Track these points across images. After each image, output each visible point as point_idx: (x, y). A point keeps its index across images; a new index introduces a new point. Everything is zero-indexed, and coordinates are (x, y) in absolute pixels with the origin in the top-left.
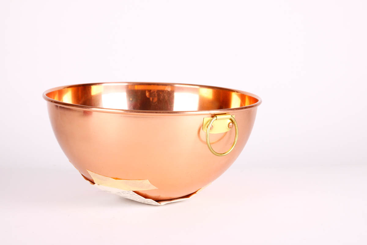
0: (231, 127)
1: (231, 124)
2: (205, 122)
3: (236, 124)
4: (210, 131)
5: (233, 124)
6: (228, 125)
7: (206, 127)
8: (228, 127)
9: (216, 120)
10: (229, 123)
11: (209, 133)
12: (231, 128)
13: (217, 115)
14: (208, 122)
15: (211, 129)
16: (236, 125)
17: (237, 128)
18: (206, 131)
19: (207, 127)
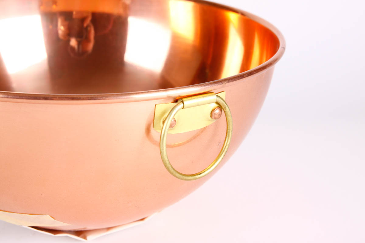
0: (217, 116)
1: (217, 111)
2: (157, 114)
3: (227, 110)
4: (168, 130)
5: (221, 110)
6: (211, 113)
7: (162, 123)
8: (211, 117)
9: (183, 108)
10: (213, 110)
11: (168, 134)
12: (215, 118)
13: (184, 99)
14: (164, 113)
15: (171, 126)
16: (229, 114)
17: (230, 119)
18: (160, 131)
19: (164, 122)
